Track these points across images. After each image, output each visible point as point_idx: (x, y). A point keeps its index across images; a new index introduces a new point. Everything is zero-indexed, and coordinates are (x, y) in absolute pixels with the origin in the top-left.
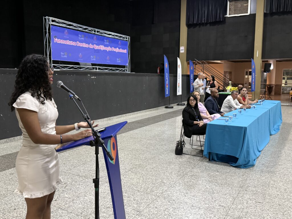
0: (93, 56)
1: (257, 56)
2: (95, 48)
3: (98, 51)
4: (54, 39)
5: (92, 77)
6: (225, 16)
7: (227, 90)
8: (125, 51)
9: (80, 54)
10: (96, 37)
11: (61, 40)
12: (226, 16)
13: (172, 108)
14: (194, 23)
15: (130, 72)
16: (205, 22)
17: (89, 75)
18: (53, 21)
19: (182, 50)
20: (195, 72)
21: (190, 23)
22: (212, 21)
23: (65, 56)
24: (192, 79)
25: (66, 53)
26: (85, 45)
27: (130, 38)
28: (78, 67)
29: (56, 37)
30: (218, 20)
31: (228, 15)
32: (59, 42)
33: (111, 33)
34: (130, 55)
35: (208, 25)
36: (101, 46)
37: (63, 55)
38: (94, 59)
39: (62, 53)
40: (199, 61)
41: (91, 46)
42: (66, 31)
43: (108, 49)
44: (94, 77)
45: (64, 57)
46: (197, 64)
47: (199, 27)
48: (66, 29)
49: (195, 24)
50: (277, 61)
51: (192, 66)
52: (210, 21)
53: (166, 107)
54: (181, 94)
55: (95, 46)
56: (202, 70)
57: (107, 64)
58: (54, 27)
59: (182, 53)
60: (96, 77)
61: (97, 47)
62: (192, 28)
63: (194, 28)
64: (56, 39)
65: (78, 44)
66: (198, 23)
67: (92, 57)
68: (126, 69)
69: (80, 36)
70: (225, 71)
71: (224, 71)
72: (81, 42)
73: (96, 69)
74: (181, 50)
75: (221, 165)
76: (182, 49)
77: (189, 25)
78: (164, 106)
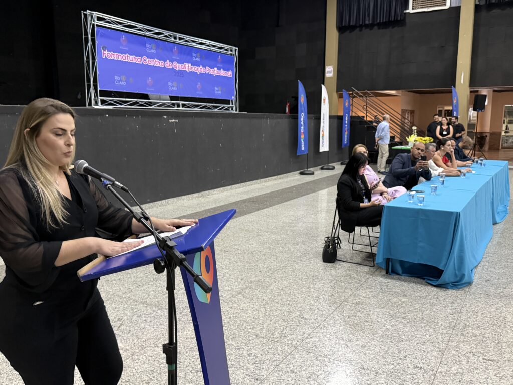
0: (172, 82)
1: (462, 82)
2: (176, 67)
3: (182, 73)
4: (102, 51)
5: (170, 121)
6: (405, 11)
7: (408, 142)
8: (229, 74)
9: (150, 78)
10: (178, 48)
11: (115, 54)
12: (407, 11)
13: (313, 174)
14: (351, 24)
15: (238, 112)
16: (370, 22)
17: (165, 117)
18: (99, 19)
19: (330, 72)
20: (352, 111)
21: (343, 25)
22: (381, 21)
23: (123, 83)
24: (346, 124)
25: (123, 78)
26: (157, 63)
27: (237, 50)
28: (145, 103)
29: (106, 48)
30: (393, 20)
31: (410, 10)
32: (111, 58)
33: (204, 41)
34: (238, 81)
35: (376, 27)
36: (187, 64)
37: (119, 81)
38: (175, 89)
39: (116, 78)
40: (359, 92)
41: (169, 65)
42: (124, 36)
43: (200, 70)
44: (174, 121)
45: (121, 84)
46: (356, 97)
47: (361, 30)
48: (123, 33)
49: (352, 26)
50: (494, 91)
51: (347, 100)
52: (378, 21)
53: (302, 174)
54: (328, 150)
55: (176, 63)
56: (365, 107)
57: (198, 97)
58: (101, 30)
59: (330, 78)
60: (177, 121)
61: (178, 66)
62: (347, 33)
63: (350, 32)
64: (105, 52)
65: (145, 60)
66: (358, 25)
67: (170, 84)
68: (231, 105)
69: (148, 45)
70: (404, 108)
71: (402, 110)
72: (150, 56)
73: (178, 106)
74: (327, 73)
75: (410, 282)
76: (330, 70)
77: (341, 29)
78: (299, 172)
